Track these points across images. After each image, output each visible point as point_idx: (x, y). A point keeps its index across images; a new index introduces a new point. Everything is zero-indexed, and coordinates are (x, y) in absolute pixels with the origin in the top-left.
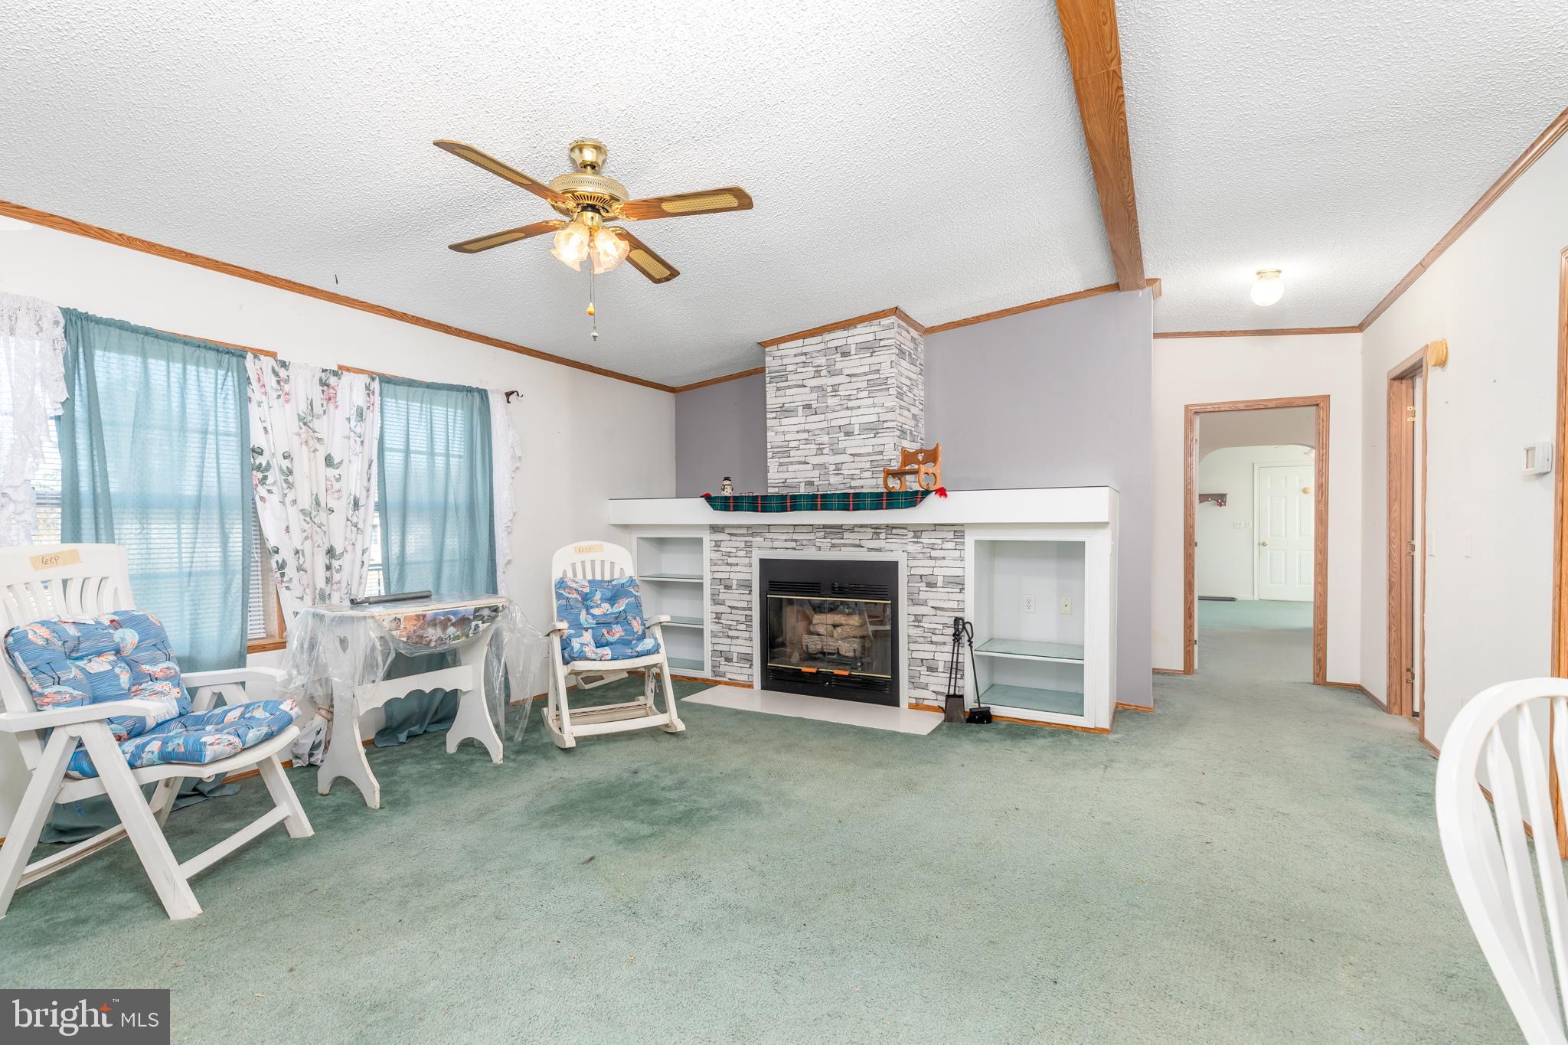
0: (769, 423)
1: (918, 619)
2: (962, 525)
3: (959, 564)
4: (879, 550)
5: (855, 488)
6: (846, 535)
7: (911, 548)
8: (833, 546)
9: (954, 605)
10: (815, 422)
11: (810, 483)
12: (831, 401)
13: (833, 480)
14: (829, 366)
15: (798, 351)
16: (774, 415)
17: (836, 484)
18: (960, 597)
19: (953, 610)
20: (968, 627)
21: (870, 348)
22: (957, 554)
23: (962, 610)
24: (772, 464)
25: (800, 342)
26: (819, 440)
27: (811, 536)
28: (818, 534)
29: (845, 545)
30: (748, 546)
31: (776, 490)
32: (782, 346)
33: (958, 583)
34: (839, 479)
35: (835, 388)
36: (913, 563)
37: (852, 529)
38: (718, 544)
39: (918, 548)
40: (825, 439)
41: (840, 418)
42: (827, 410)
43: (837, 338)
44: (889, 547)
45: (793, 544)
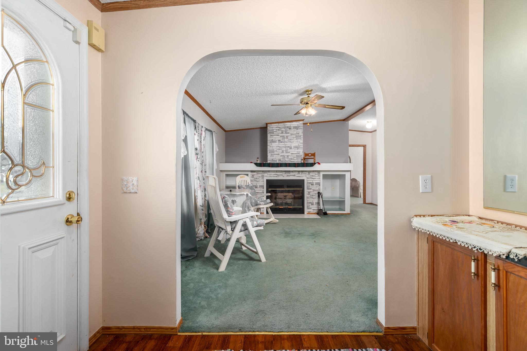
0: (268, 144)
1: (309, 193)
2: (320, 171)
3: (319, 180)
4: (300, 177)
5: (292, 161)
6: (291, 173)
7: (307, 176)
8: (287, 176)
9: (318, 189)
10: (281, 145)
11: (280, 160)
12: (286, 140)
13: (286, 159)
14: (285, 131)
15: (277, 126)
16: (270, 142)
17: (287, 161)
18: (319, 187)
19: (317, 190)
20: (321, 194)
21: (297, 128)
22: (318, 177)
23: (320, 190)
24: (269, 155)
25: (277, 124)
26: (283, 149)
27: (281, 173)
28: (283, 173)
29: (291, 176)
30: (263, 176)
31: (270, 161)
32: (272, 124)
33: (319, 184)
34: (288, 159)
35: (287, 137)
36: (308, 180)
37: (293, 171)
38: (253, 176)
39: (309, 176)
40: (284, 149)
41: (288, 144)
42: (285, 142)
43: (288, 124)
44: (302, 176)
45: (276, 176)
